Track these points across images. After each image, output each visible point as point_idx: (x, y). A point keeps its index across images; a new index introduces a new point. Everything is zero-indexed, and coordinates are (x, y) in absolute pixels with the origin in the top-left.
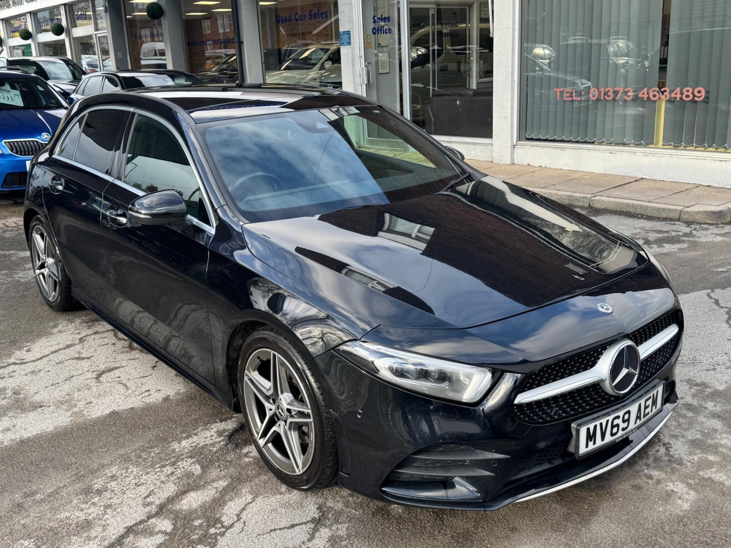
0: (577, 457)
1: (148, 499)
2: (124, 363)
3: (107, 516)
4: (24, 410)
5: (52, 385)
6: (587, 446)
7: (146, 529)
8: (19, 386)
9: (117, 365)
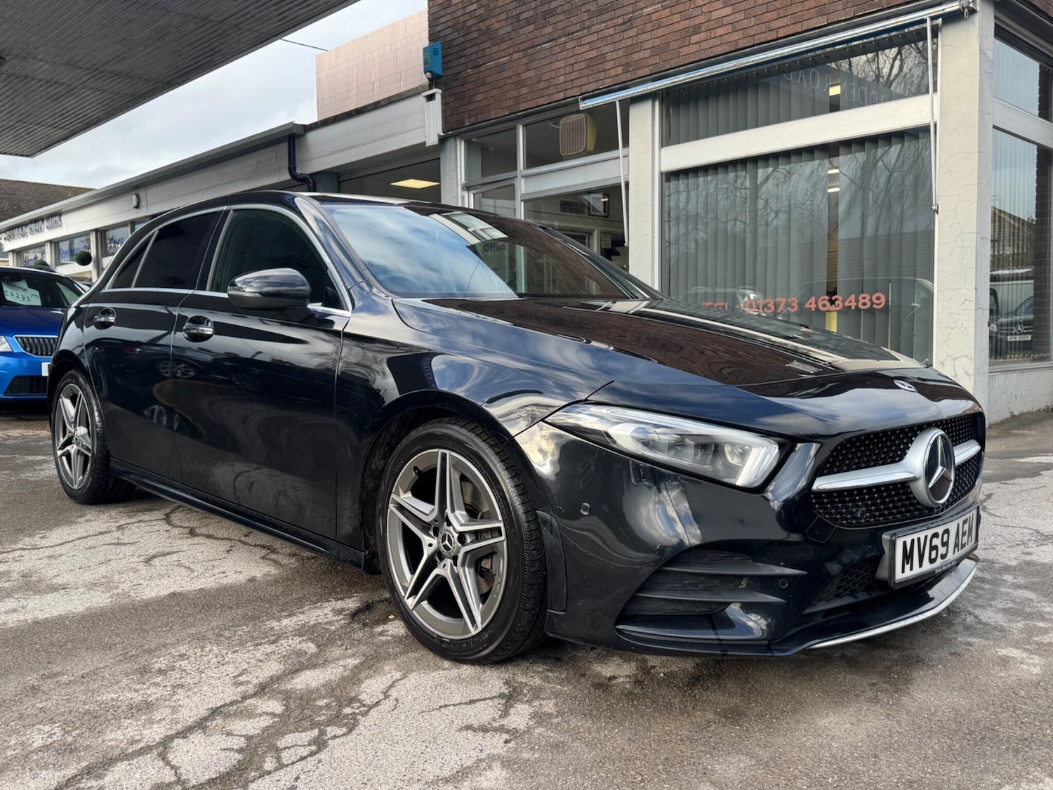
0: (892, 584)
1: (241, 679)
2: (185, 548)
3: (177, 697)
4: (38, 592)
5: (80, 568)
6: (903, 571)
7: (242, 712)
8: (30, 570)
9: (174, 549)
